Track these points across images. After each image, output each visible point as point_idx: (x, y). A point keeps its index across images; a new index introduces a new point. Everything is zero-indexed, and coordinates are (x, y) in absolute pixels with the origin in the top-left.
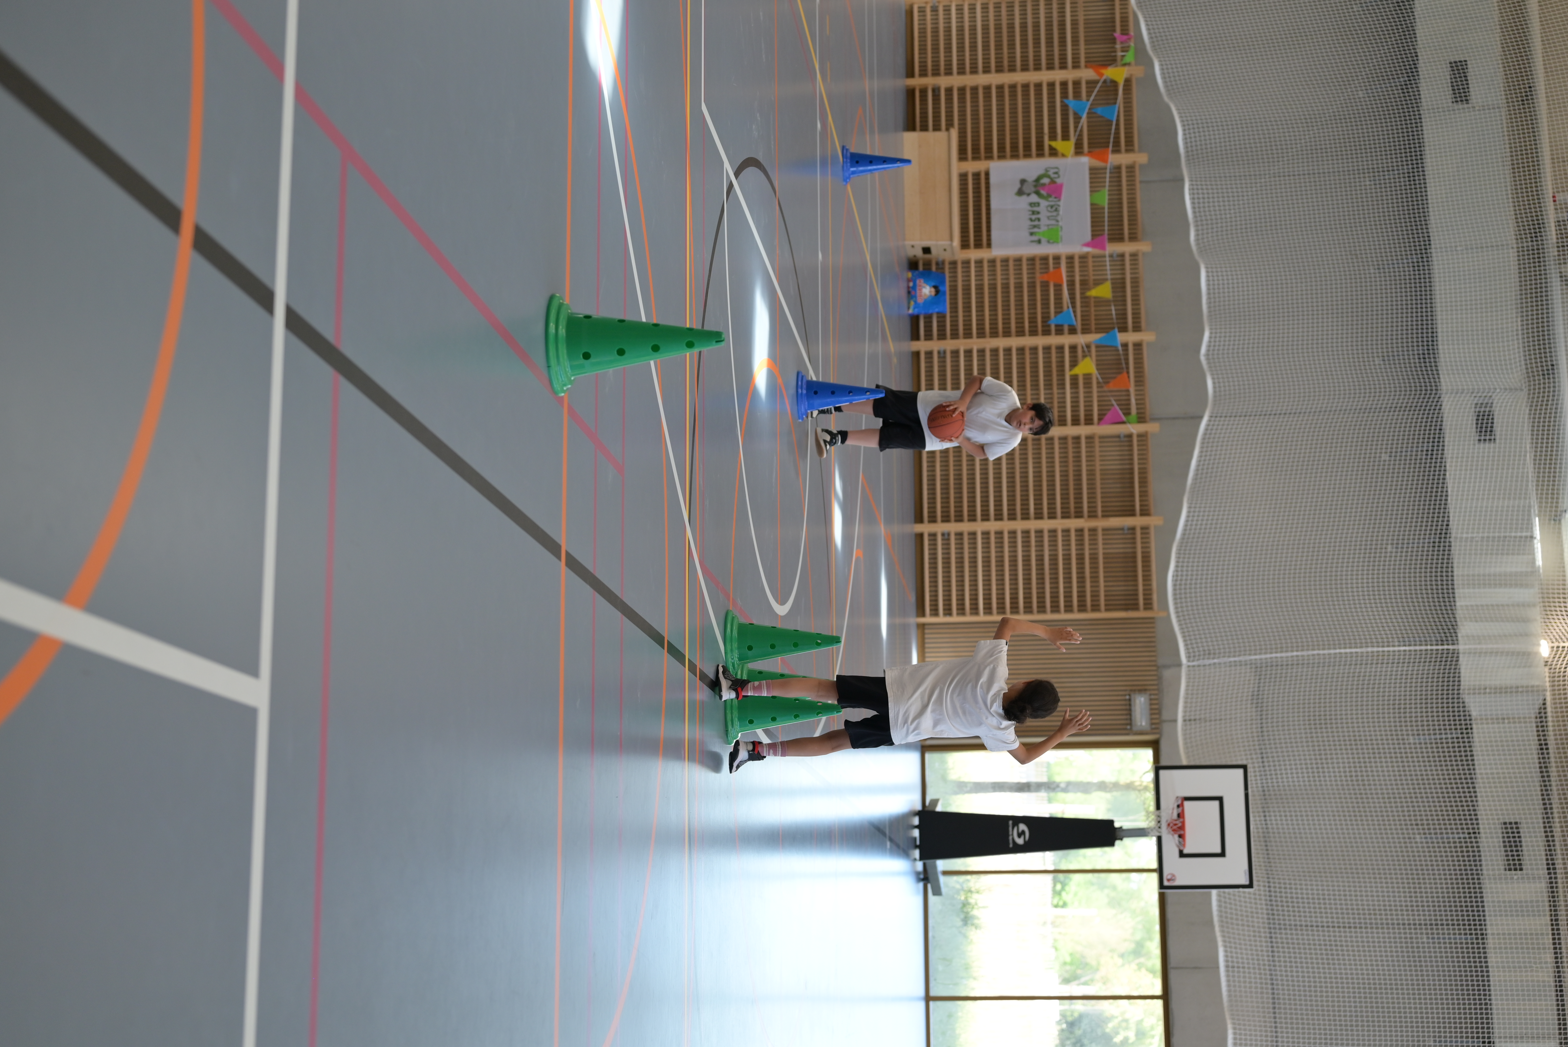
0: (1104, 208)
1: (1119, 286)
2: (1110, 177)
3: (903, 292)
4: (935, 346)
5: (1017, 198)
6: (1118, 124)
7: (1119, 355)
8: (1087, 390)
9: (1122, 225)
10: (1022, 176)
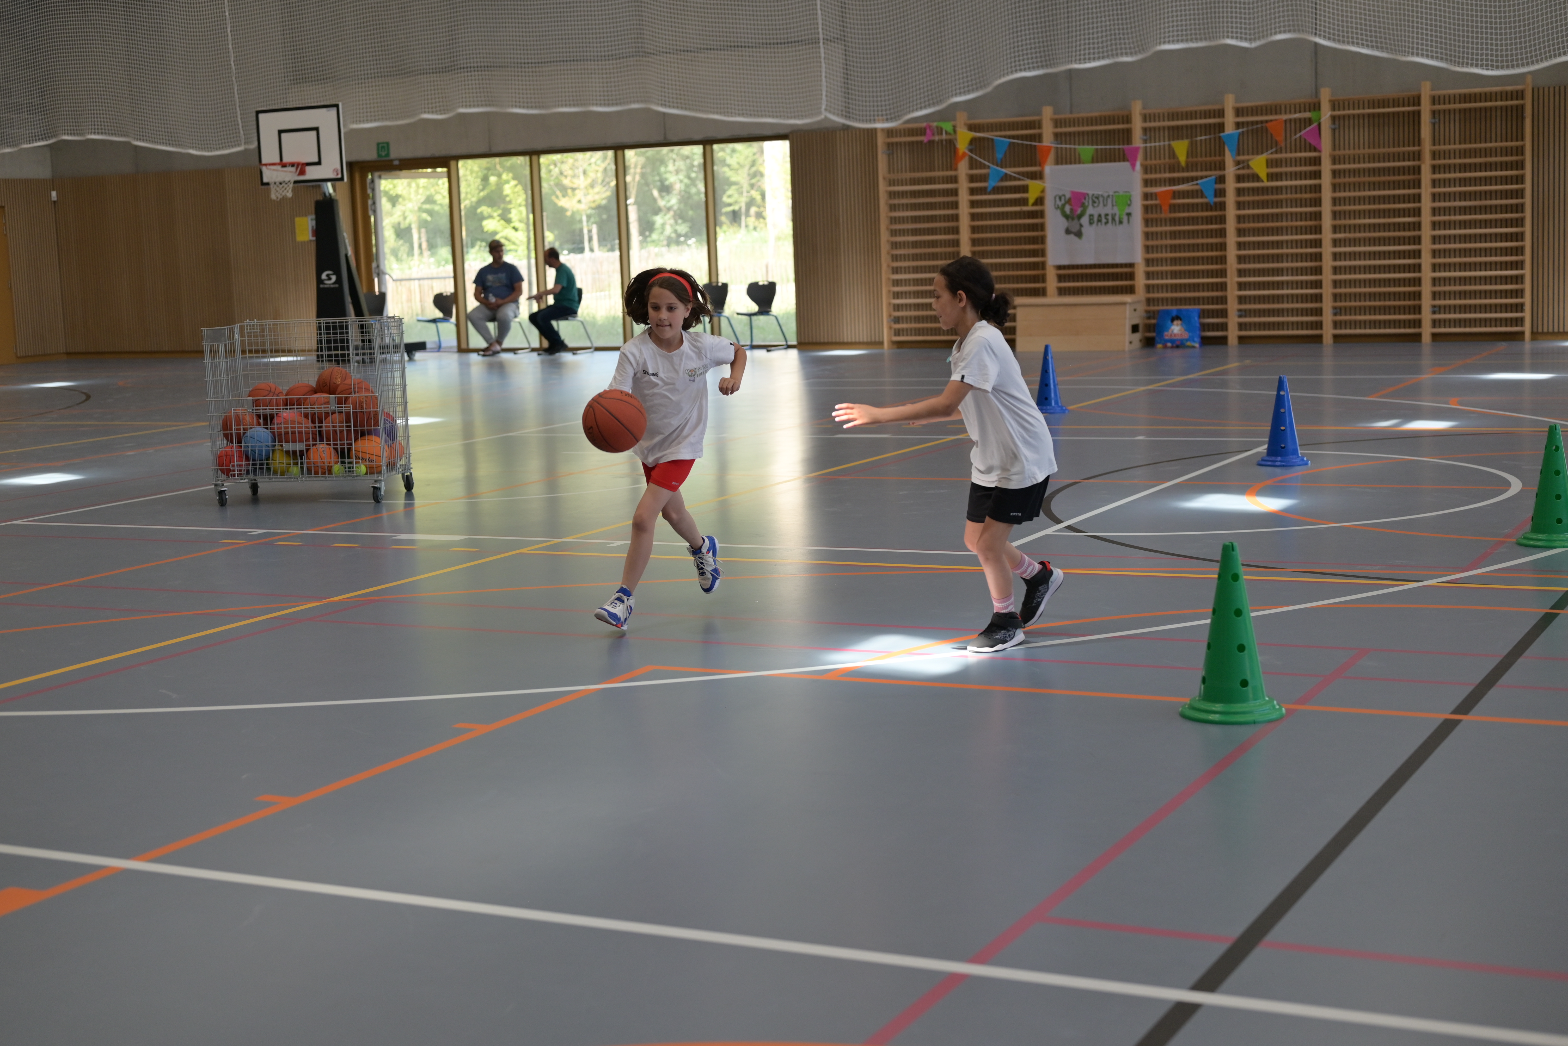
0: (1097, 150)
1: (1177, 133)
2: (1066, 144)
3: (1177, 353)
4: (1233, 320)
5: (1084, 237)
6: (1013, 137)
7: (1248, 131)
8: (1284, 164)
9: (1114, 130)
10: (1063, 232)
